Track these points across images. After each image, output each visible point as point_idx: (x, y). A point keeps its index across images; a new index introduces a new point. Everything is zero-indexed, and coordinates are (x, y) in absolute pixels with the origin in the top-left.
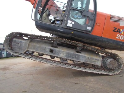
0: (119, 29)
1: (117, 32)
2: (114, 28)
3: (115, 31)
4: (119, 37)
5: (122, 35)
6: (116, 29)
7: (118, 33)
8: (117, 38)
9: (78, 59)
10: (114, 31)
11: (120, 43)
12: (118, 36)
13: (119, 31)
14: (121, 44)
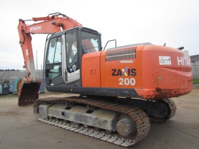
0: (120, 70)
1: (118, 74)
2: (113, 70)
3: (115, 75)
4: (123, 82)
5: (126, 77)
6: (115, 70)
7: (119, 76)
8: (121, 84)
9: (86, 122)
10: (113, 74)
11: (125, 92)
12: (121, 80)
13: (120, 73)
14: (127, 92)
